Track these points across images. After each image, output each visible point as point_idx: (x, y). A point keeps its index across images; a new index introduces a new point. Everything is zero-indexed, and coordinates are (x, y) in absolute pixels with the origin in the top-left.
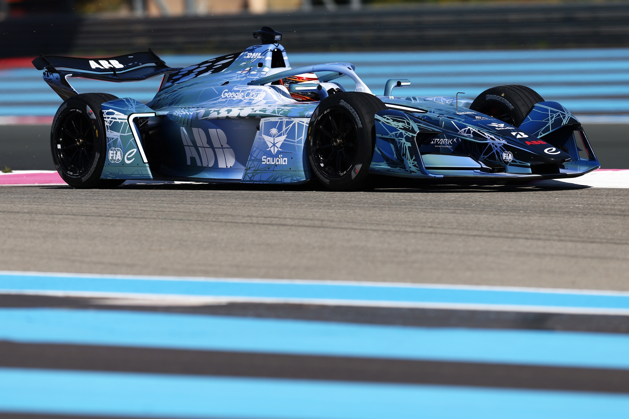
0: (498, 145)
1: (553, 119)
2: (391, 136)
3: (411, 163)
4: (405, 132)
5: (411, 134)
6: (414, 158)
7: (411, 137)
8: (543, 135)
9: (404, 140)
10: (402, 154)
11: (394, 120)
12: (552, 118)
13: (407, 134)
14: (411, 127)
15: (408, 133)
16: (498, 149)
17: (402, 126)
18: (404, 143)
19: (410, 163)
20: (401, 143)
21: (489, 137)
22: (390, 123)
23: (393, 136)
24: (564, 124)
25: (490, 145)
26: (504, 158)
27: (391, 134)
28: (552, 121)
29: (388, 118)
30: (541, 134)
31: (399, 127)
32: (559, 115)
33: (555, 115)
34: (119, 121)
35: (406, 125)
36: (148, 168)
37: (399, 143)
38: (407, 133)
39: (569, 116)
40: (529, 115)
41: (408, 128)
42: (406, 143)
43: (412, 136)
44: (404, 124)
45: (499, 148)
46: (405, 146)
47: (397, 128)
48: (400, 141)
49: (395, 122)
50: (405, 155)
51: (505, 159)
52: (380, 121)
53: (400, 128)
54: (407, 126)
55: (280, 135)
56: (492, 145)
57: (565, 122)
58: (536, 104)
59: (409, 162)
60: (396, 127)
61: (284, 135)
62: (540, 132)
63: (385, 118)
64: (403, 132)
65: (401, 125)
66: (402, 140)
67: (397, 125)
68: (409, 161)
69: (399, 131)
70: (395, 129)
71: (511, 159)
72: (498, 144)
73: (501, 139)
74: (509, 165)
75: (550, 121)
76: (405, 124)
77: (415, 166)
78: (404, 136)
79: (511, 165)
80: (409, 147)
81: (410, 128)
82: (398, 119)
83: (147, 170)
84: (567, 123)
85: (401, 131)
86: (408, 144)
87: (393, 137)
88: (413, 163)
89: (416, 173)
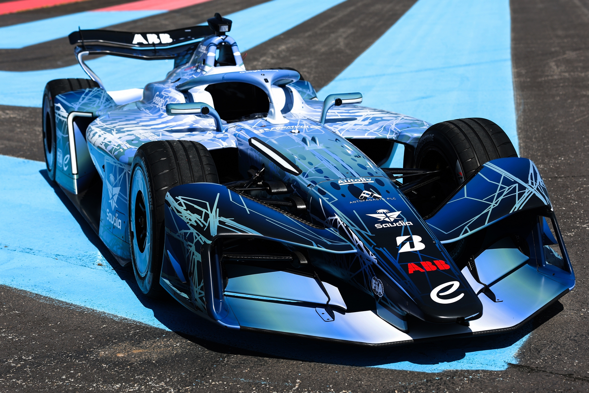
0: (366, 262)
1: (500, 199)
2: (179, 236)
3: (198, 293)
4: (196, 233)
5: (204, 239)
6: (202, 284)
7: (203, 243)
8: (470, 233)
9: (193, 249)
10: (189, 272)
11: (189, 208)
12: (499, 195)
13: (198, 238)
14: (207, 225)
15: (200, 237)
16: (366, 268)
17: (196, 221)
18: (193, 254)
19: (196, 291)
20: (190, 251)
21: (357, 242)
22: (181, 213)
23: (181, 236)
24: (516, 210)
25: (358, 257)
26: (373, 288)
27: (179, 232)
28: (496, 203)
29: (182, 201)
30: (466, 231)
31: (190, 222)
32: (514, 190)
33: (508, 188)
34: (63, 119)
35: (202, 220)
36: (75, 181)
37: (188, 250)
38: (199, 235)
39: (532, 192)
40: (468, 184)
41: (202, 226)
42: (196, 253)
43: (205, 242)
44: (199, 217)
45: (368, 267)
46: (194, 258)
47: (188, 223)
48: (189, 248)
49: (188, 212)
50: (192, 274)
51: (375, 290)
52: (170, 205)
53: (191, 225)
54: (202, 223)
55: (115, 186)
56: (360, 258)
57: (518, 205)
58: (488, 163)
59: (195, 289)
60: (187, 221)
61: (118, 187)
62: (466, 227)
63: (177, 201)
64: (195, 232)
65: (195, 217)
66: (191, 246)
67: (189, 217)
68: (196, 287)
69: (190, 229)
70: (183, 225)
71: (382, 293)
72: (367, 259)
73: (371, 253)
74: (379, 303)
75: (494, 202)
76: (201, 218)
77: (201, 298)
78: (195, 241)
79: (381, 303)
80: (198, 261)
81: (204, 226)
82: (196, 206)
83: (73, 183)
84: (520, 208)
85: (192, 230)
86: (198, 257)
87: (181, 239)
88: (200, 293)
89: (202, 311)
